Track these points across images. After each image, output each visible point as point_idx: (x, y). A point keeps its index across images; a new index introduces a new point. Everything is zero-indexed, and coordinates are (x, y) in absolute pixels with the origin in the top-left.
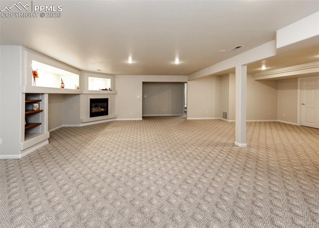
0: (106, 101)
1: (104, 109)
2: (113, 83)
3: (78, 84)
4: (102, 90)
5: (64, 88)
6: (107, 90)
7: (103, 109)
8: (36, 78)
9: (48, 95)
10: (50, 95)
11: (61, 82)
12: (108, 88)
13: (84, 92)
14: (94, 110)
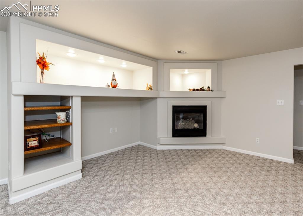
0: (202, 110)
1: (199, 125)
2: (217, 78)
3: (150, 82)
4: (194, 90)
5: (117, 87)
6: (203, 90)
7: (196, 125)
8: (45, 70)
9: (80, 98)
10: (84, 99)
11: (111, 78)
12: (206, 87)
13: (162, 94)
14: (181, 125)
